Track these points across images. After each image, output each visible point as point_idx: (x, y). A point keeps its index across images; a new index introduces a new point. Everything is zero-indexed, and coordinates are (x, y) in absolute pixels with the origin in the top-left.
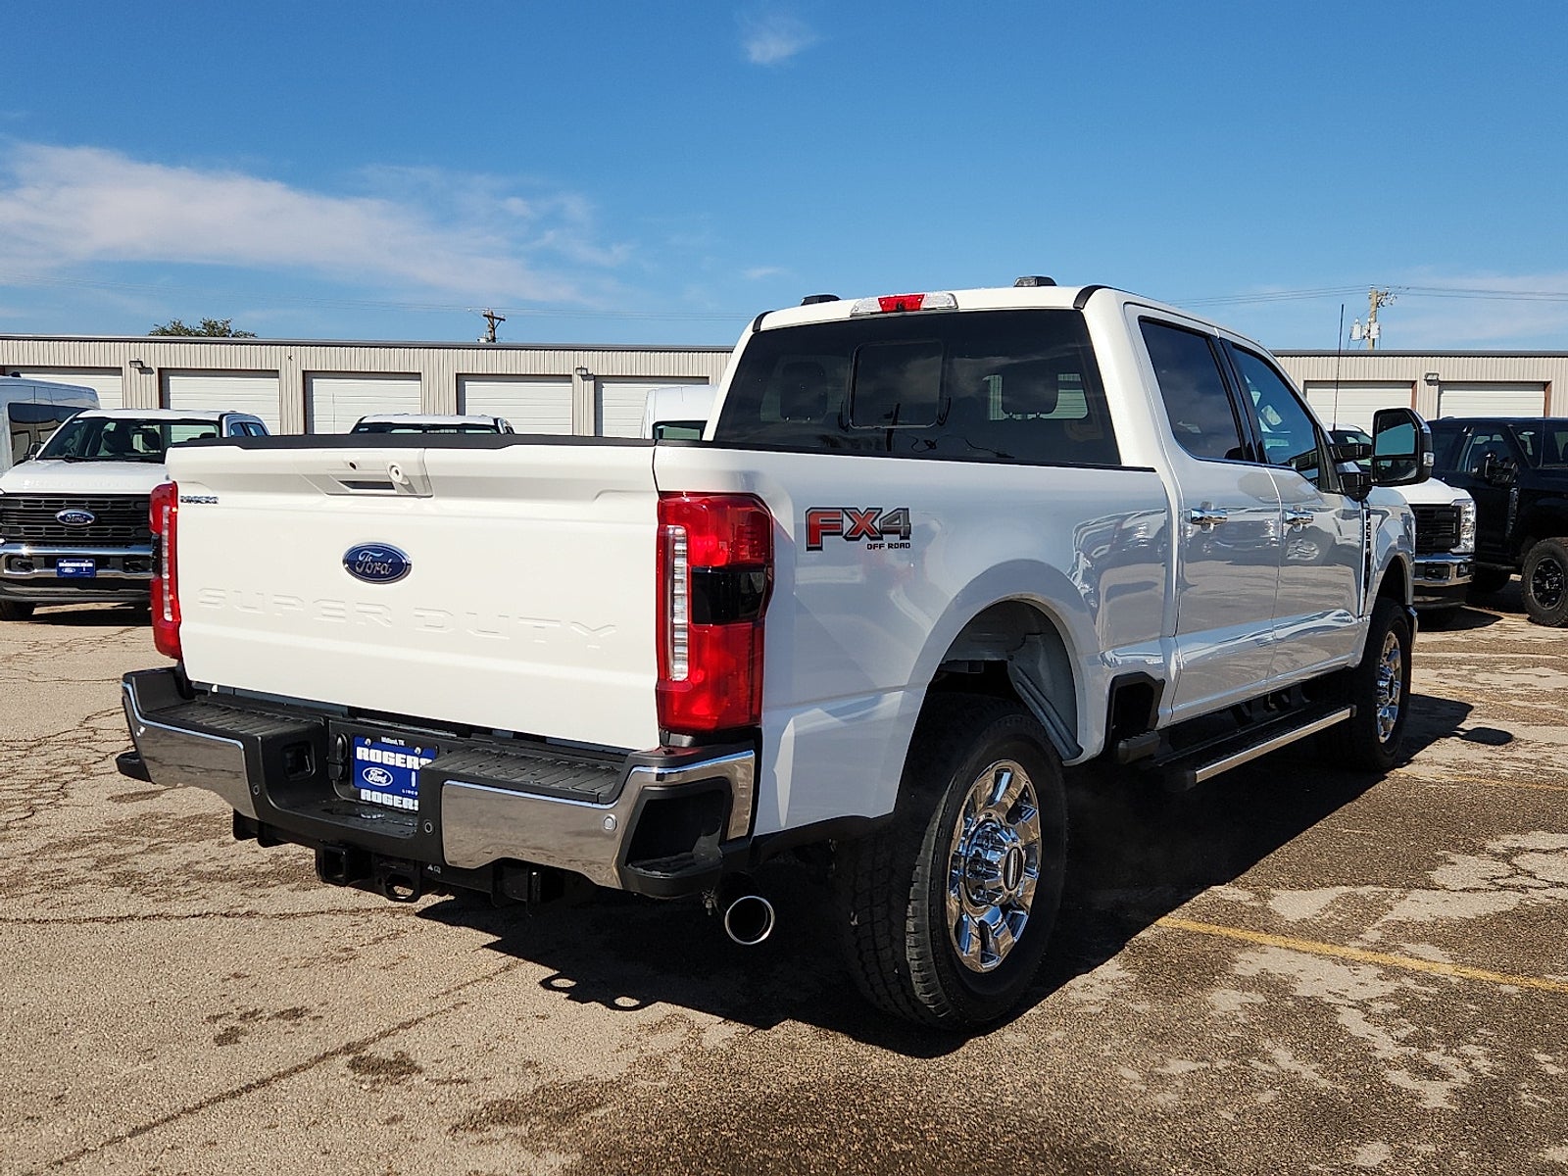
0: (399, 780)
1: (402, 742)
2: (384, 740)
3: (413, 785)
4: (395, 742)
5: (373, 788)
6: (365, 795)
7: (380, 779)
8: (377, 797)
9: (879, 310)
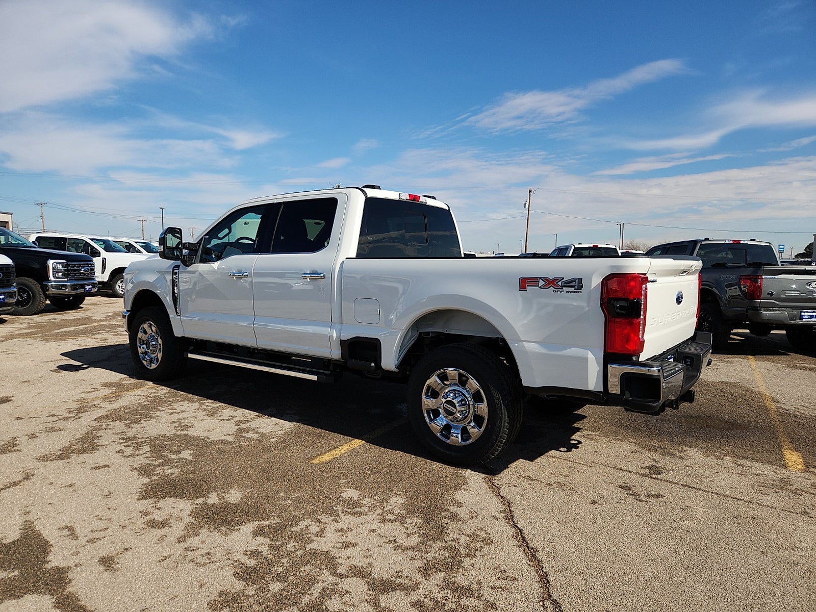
9: (409, 198)
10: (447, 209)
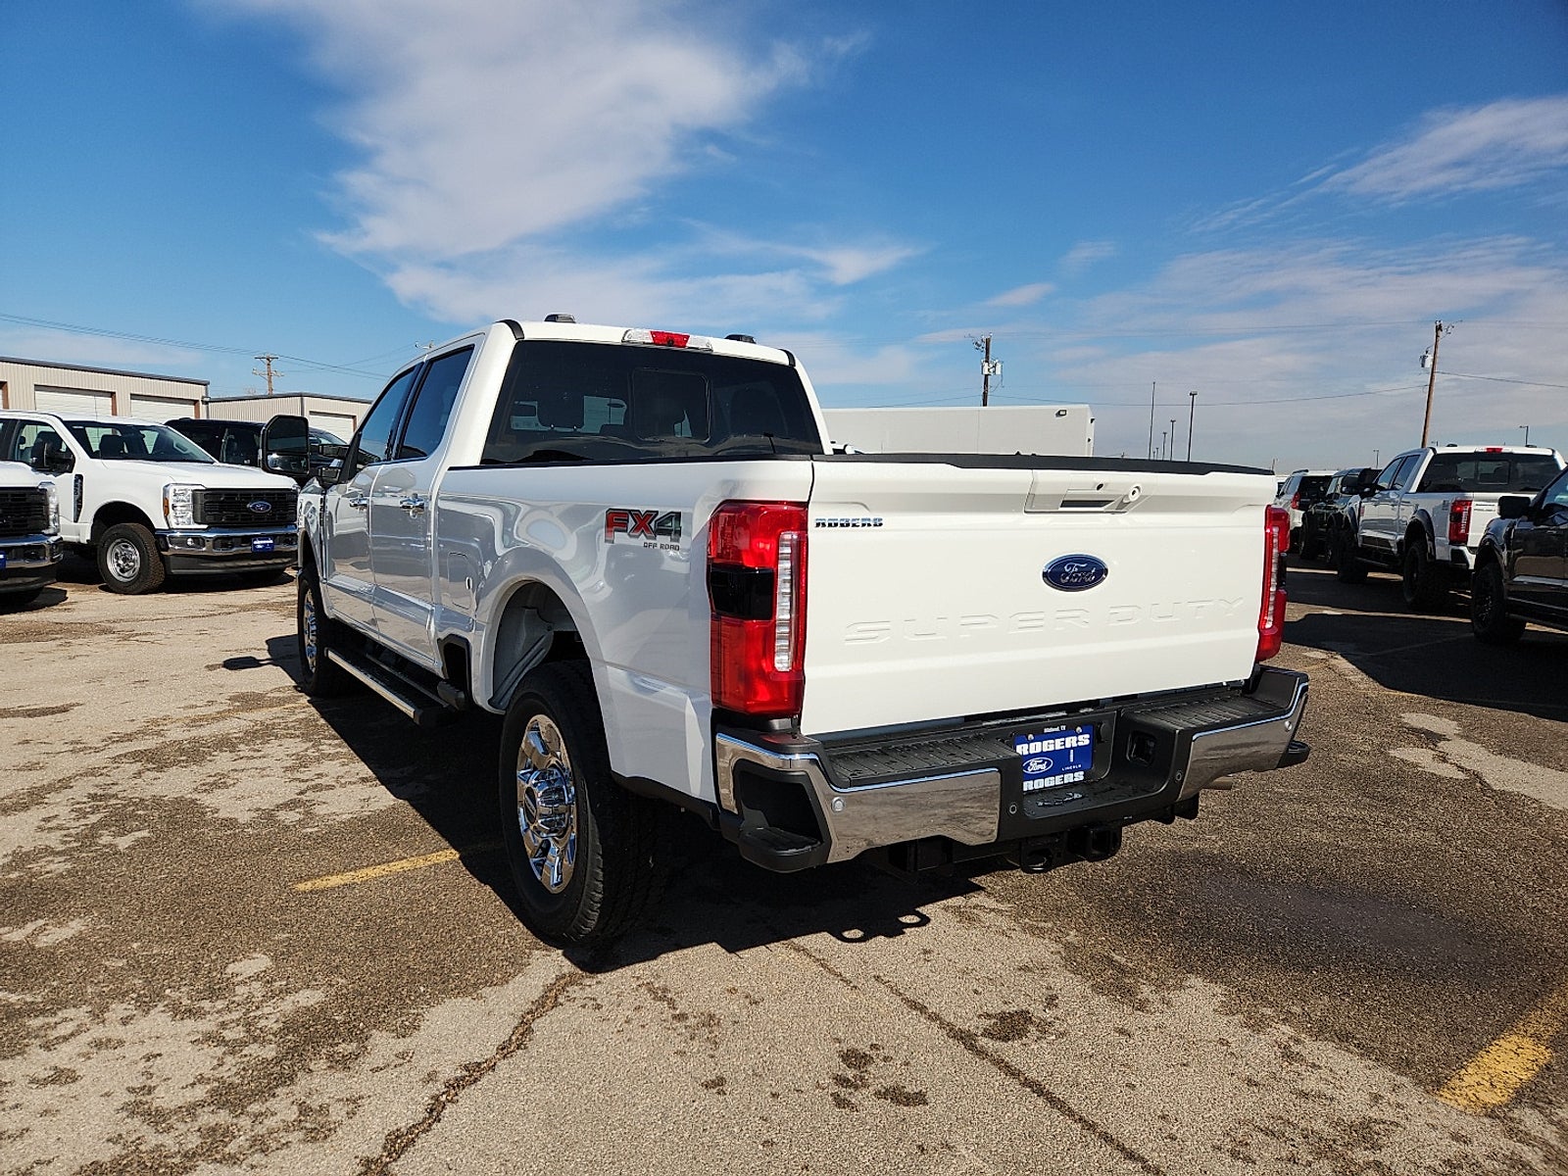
0: (1058, 762)
1: (1064, 727)
2: (1046, 730)
3: (1072, 760)
4: (1057, 729)
5: (1033, 777)
6: (1028, 786)
7: (1040, 766)
8: (1039, 784)
9: (651, 341)
10: (785, 361)
